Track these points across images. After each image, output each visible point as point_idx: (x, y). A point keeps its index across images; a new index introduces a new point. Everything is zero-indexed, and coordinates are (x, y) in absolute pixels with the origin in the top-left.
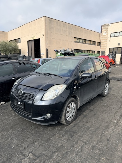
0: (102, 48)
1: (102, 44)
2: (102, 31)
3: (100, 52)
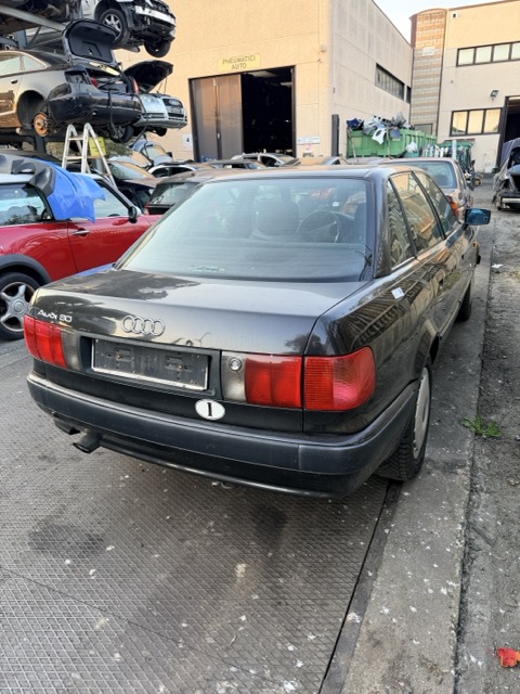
2: (418, 36)
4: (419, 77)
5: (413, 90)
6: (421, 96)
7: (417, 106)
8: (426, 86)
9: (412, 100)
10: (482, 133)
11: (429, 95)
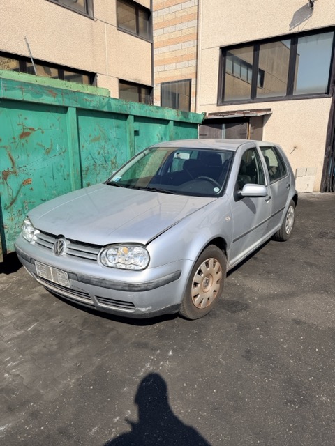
0: (164, 62)
1: (163, 26)
3: (157, 92)
6: (169, 23)
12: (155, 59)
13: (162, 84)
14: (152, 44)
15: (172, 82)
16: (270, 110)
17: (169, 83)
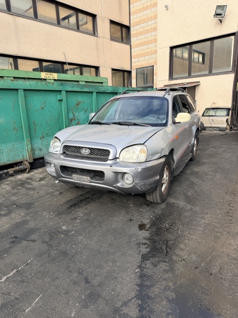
0: (138, 56)
4: (136, 12)
5: (132, 29)
6: (140, 34)
7: (137, 46)
8: (144, 21)
9: (132, 39)
10: (210, 73)
11: (148, 31)
12: (132, 54)
13: (137, 69)
14: (131, 46)
15: (143, 68)
16: (199, 82)
17: (141, 68)
